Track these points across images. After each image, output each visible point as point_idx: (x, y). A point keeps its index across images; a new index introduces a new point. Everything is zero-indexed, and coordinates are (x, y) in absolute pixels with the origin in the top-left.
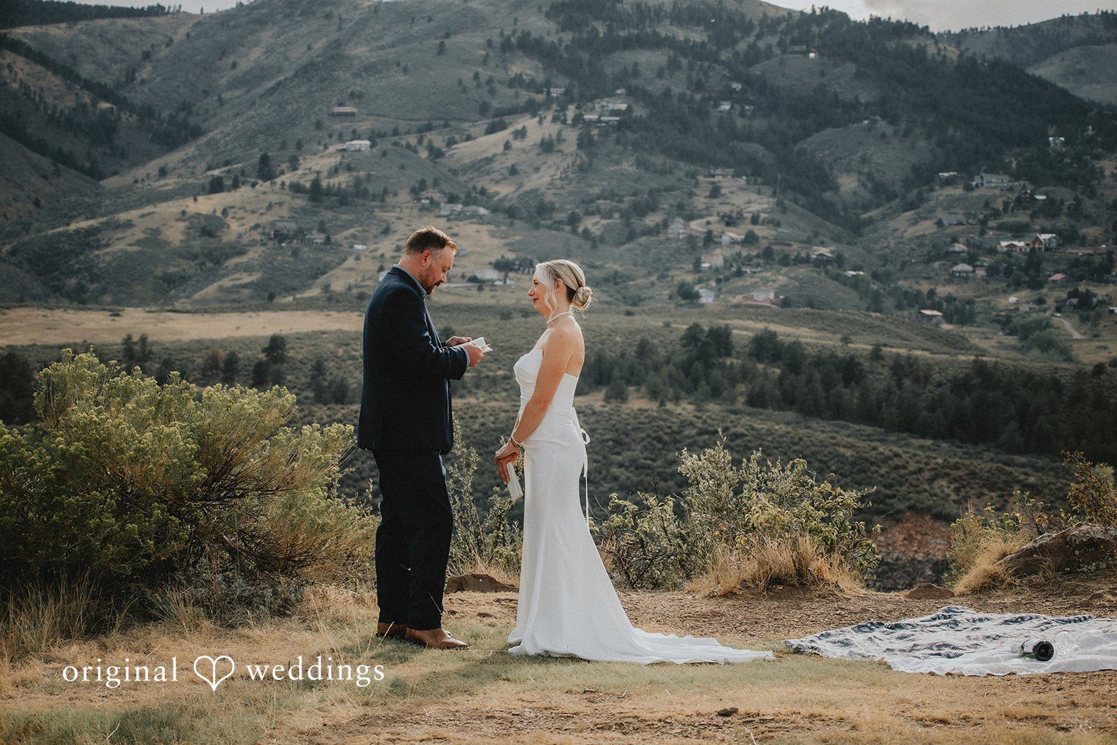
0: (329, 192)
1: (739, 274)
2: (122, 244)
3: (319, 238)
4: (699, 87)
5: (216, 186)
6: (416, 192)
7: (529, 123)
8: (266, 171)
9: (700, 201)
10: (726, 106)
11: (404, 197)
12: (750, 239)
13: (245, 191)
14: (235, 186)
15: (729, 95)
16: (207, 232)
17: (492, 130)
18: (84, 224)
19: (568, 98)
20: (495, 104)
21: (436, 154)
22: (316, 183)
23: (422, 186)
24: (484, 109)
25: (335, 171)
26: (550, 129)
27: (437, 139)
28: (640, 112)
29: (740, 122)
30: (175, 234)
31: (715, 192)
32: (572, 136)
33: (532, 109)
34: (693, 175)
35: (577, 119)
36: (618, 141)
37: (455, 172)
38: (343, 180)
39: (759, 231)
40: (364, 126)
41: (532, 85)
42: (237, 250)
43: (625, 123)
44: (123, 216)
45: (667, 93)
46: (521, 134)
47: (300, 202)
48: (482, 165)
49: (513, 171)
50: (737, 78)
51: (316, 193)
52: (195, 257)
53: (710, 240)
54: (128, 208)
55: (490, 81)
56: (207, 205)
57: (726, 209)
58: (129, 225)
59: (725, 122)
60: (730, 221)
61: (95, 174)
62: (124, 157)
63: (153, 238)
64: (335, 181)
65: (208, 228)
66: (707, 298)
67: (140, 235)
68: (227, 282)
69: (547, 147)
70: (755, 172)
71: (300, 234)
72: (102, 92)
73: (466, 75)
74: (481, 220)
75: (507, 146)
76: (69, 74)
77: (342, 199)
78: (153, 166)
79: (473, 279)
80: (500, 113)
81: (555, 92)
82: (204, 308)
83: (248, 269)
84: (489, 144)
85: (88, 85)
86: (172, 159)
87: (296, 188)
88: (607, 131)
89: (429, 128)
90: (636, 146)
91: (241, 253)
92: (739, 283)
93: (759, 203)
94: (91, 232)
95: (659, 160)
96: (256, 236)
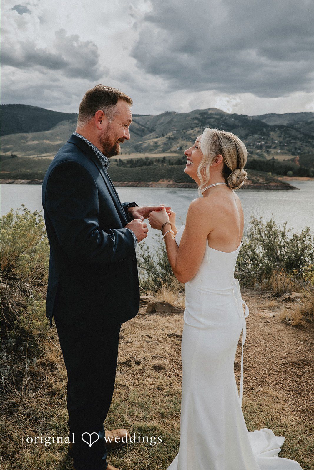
0: (171, 138)
2: (145, 145)
3: (170, 144)
5: (157, 137)
6: (182, 138)
7: (196, 129)
8: (163, 135)
11: (180, 139)
14: (159, 137)
15: (222, 125)
17: (192, 129)
18: (140, 143)
19: (201, 125)
20: (192, 126)
21: (184, 133)
22: (169, 137)
24: (191, 127)
25: (172, 135)
27: (185, 131)
30: (152, 144)
33: (197, 127)
37: (187, 135)
38: (173, 136)
40: (176, 129)
41: (197, 124)
42: (159, 146)
44: (145, 142)
47: (167, 139)
48: (190, 134)
49: (194, 135)
50: (223, 123)
51: (169, 138)
52: (154, 147)
54: (146, 140)
55: (191, 123)
56: (156, 140)
58: (146, 143)
61: (142, 136)
62: (145, 134)
63: (149, 144)
65: (156, 143)
68: (158, 150)
69: (198, 132)
71: (167, 144)
72: (142, 126)
73: (188, 122)
74: (190, 141)
75: (194, 132)
76: (138, 124)
77: (173, 139)
78: (149, 135)
82: (156, 153)
83: (161, 148)
84: (191, 132)
85: (141, 125)
86: (151, 134)
87: (167, 138)
89: (183, 130)
94: (141, 144)
96: (162, 144)
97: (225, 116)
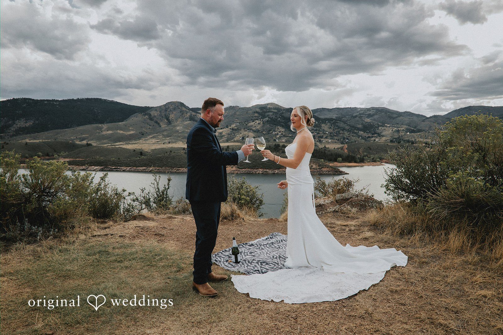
1: (281, 138)
3: (233, 134)
4: (276, 117)
5: (222, 129)
6: (244, 129)
7: (257, 121)
8: (227, 127)
9: (276, 130)
10: (279, 119)
11: (243, 130)
12: (282, 134)
14: (224, 129)
15: (280, 118)
16: (221, 134)
19: (262, 118)
20: (253, 119)
21: (246, 125)
22: (233, 128)
24: (252, 120)
25: (235, 127)
26: (259, 122)
28: (269, 120)
29: (281, 121)
31: (278, 129)
32: (262, 122)
33: (257, 119)
34: (275, 127)
35: (262, 121)
37: (249, 127)
38: (236, 128)
40: (238, 122)
41: (257, 117)
43: (268, 121)
45: (273, 117)
46: (256, 122)
47: (231, 130)
48: (251, 126)
49: (255, 127)
50: (280, 116)
51: (233, 129)
53: (277, 134)
55: (252, 116)
56: (221, 131)
59: (279, 121)
60: (280, 132)
66: (277, 141)
68: (223, 139)
69: (259, 124)
70: (283, 126)
71: (231, 134)
73: (250, 116)
74: (252, 132)
75: (254, 124)
77: (236, 130)
80: (254, 120)
81: (260, 118)
83: (225, 138)
84: (252, 123)
87: (231, 129)
88: (266, 122)
89: (246, 122)
90: (269, 124)
91: (224, 136)
93: (283, 130)
95: (272, 125)
96: (226, 134)
97: (282, 110)
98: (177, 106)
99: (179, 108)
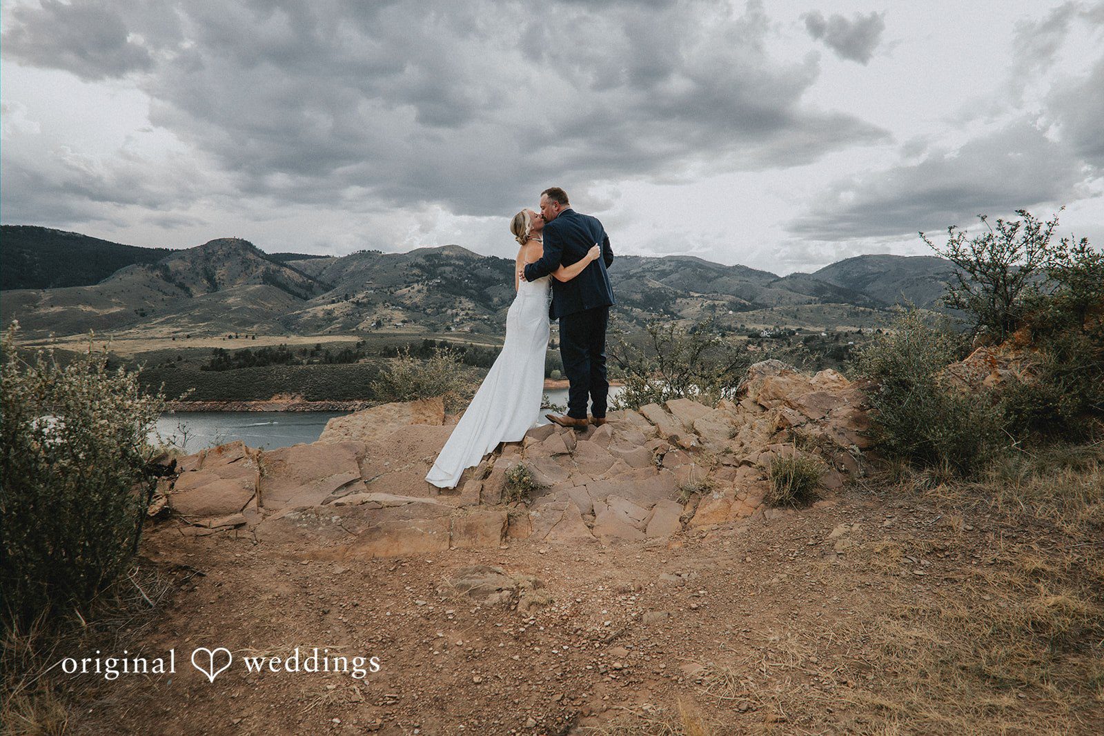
0: (361, 303)
1: (463, 323)
2: (306, 317)
3: (358, 315)
4: (460, 276)
5: (333, 302)
6: (383, 303)
7: (416, 285)
8: (346, 298)
9: (457, 304)
10: (467, 281)
11: (381, 304)
12: (467, 314)
13: (340, 303)
14: (338, 302)
15: (468, 278)
16: (328, 314)
17: (406, 287)
18: (297, 312)
19: (427, 279)
20: (408, 280)
21: (392, 293)
22: (358, 301)
23: (386, 302)
24: (405, 282)
25: (363, 298)
26: (420, 286)
27: (392, 289)
28: (444, 282)
29: (470, 284)
30: (320, 315)
31: (460, 303)
32: (425, 288)
33: (417, 282)
34: (455, 298)
35: (427, 284)
36: (437, 290)
37: (396, 298)
38: (365, 300)
39: (470, 312)
40: (374, 286)
41: (418, 276)
42: (336, 318)
43: (439, 285)
44: (307, 310)
45: (452, 278)
46: (413, 288)
47: (354, 306)
48: (403, 296)
49: (410, 297)
50: (470, 274)
51: (358, 303)
52: (325, 320)
53: (457, 314)
54: (309, 308)
55: (407, 274)
56: (330, 307)
57: (462, 307)
58: (309, 312)
59: (466, 285)
60: (463, 310)
61: (306, 299)
62: (314, 294)
63: (315, 316)
64: (363, 301)
65: (329, 313)
66: (453, 329)
67: (311, 315)
68: (333, 327)
69: (419, 291)
70: (471, 297)
71: (353, 314)
72: (310, 278)
73: (401, 273)
74: (400, 310)
75: (409, 291)
76: (301, 273)
77: (364, 305)
78: (321, 297)
79: (396, 325)
80: (409, 283)
81: (424, 278)
82: (330, 333)
83: (339, 323)
84: (405, 290)
85: (306, 276)
86: (326, 295)
87: (353, 302)
88: (434, 287)
89: (391, 287)
90: (441, 291)
91: (337, 319)
92: (462, 325)
93: (471, 305)
94: (299, 314)
95: (447, 294)
96: (341, 314)
97: (474, 261)
98: (235, 250)
99: (239, 255)
